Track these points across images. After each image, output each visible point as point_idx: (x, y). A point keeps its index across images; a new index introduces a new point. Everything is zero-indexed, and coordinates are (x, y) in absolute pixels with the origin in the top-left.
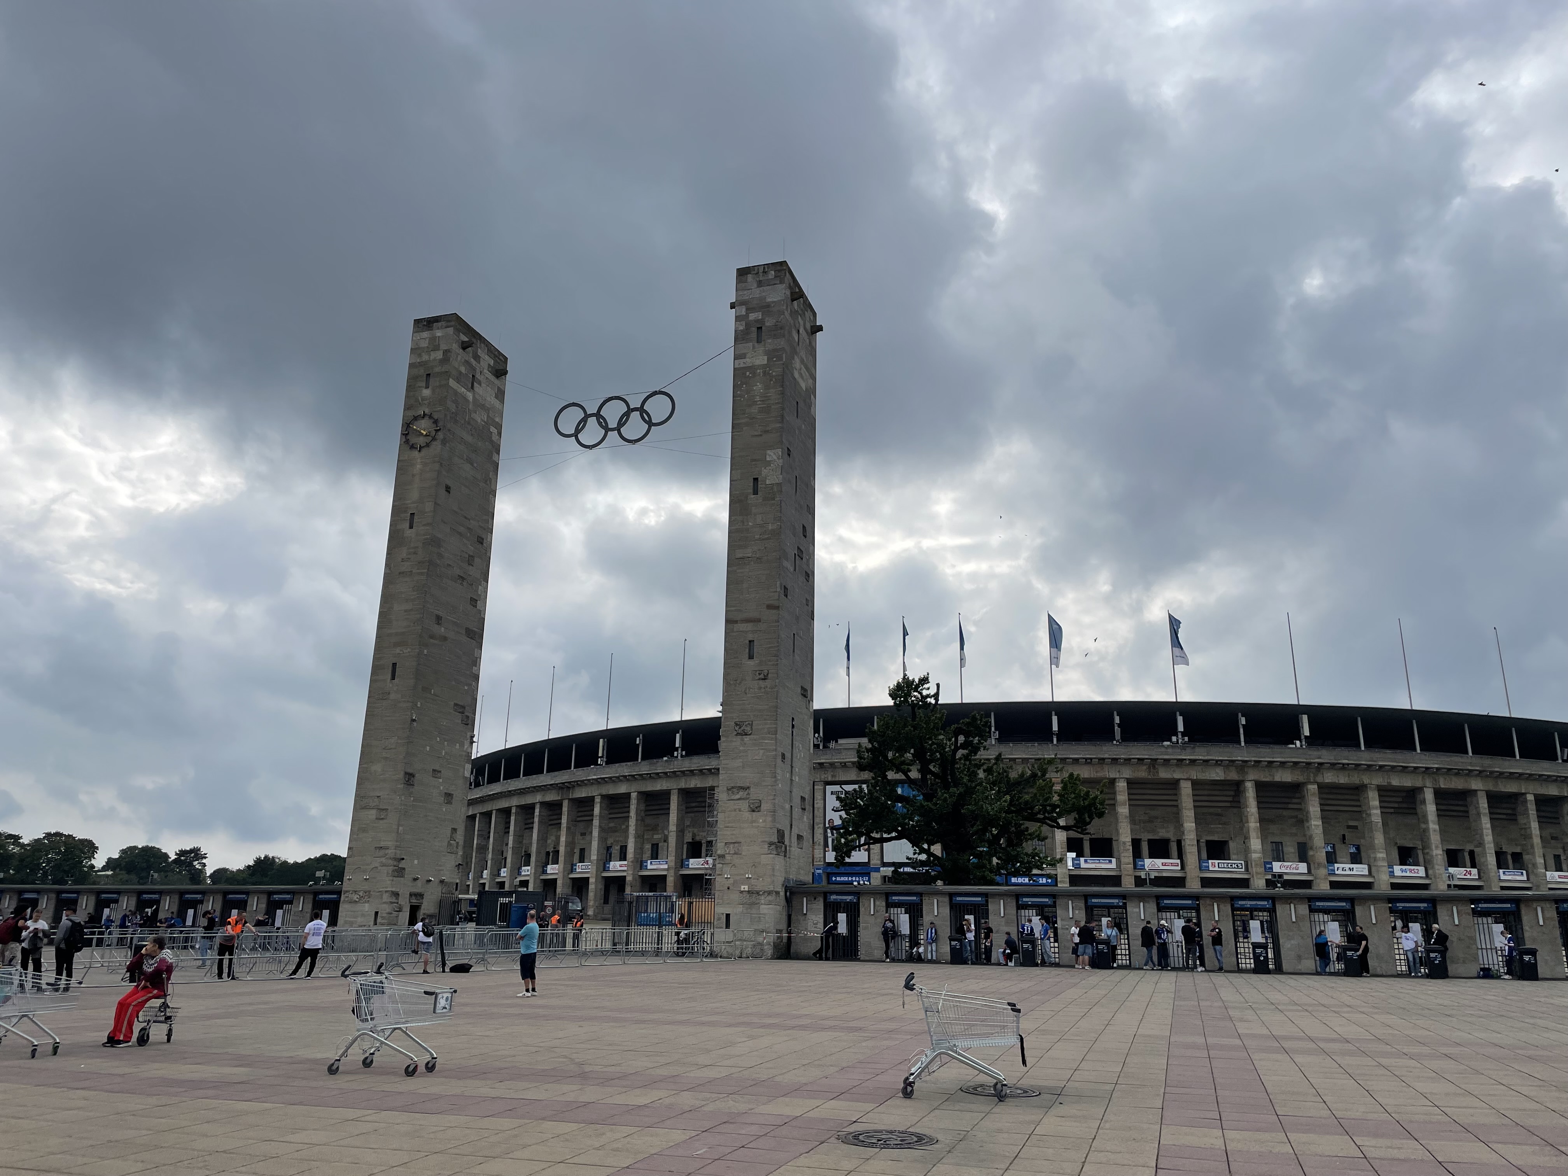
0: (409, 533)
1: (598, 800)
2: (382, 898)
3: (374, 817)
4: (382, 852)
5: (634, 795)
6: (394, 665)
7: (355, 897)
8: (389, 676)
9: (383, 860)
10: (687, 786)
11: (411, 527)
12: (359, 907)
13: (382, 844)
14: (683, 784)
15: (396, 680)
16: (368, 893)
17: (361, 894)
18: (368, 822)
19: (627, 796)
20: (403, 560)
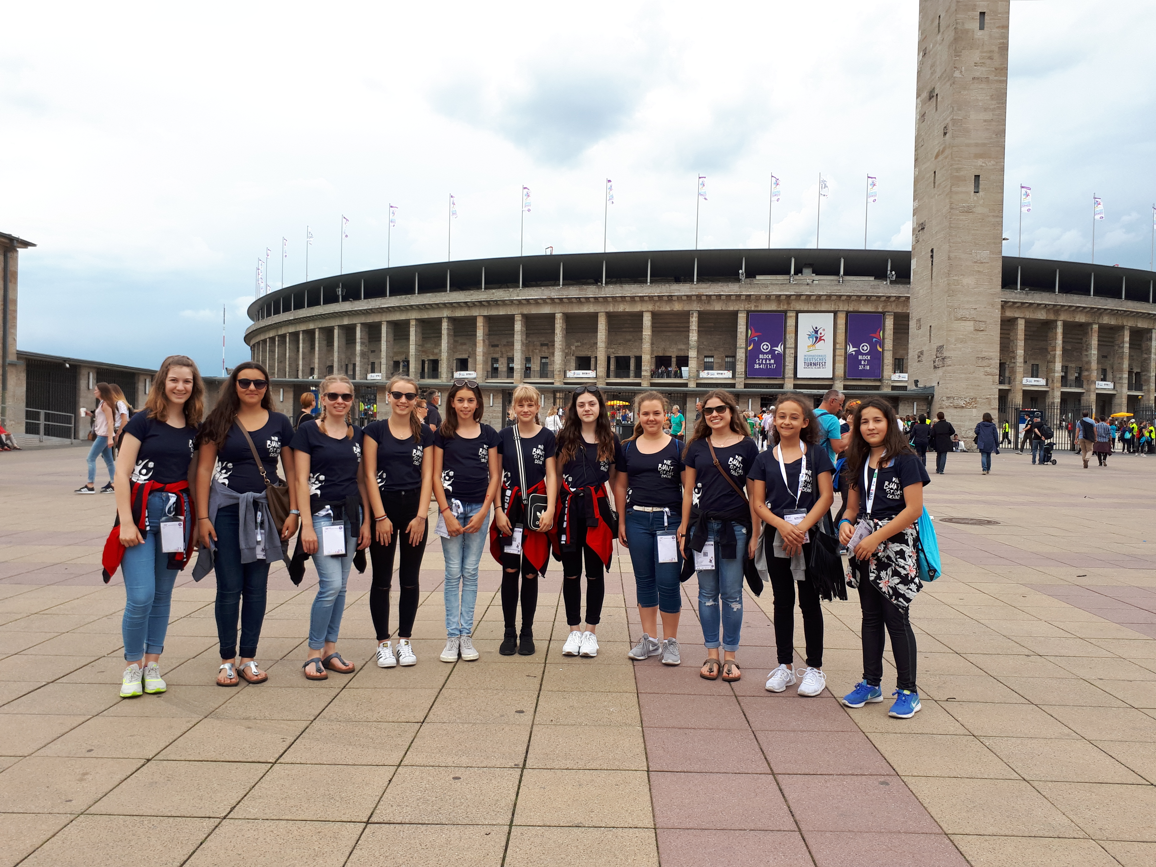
0: (979, 34)
1: (518, 318)
2: (990, 404)
3: (972, 328)
4: (985, 363)
5: (558, 316)
6: (977, 177)
7: (962, 403)
8: (972, 188)
9: (988, 369)
10: (615, 310)
11: (982, 28)
12: (965, 412)
13: (984, 354)
14: (611, 309)
15: (981, 193)
16: (974, 399)
17: (967, 400)
18: (967, 333)
19: (552, 317)
20: (976, 64)
